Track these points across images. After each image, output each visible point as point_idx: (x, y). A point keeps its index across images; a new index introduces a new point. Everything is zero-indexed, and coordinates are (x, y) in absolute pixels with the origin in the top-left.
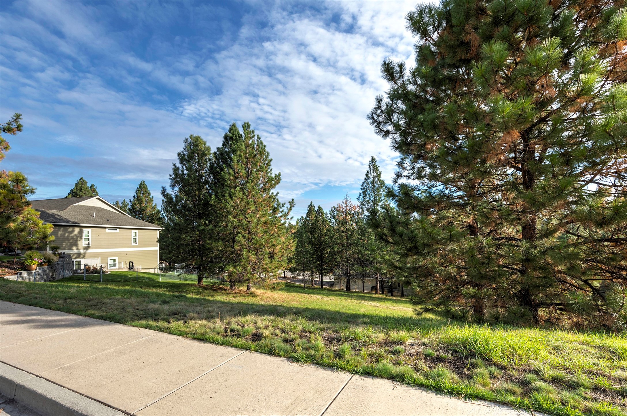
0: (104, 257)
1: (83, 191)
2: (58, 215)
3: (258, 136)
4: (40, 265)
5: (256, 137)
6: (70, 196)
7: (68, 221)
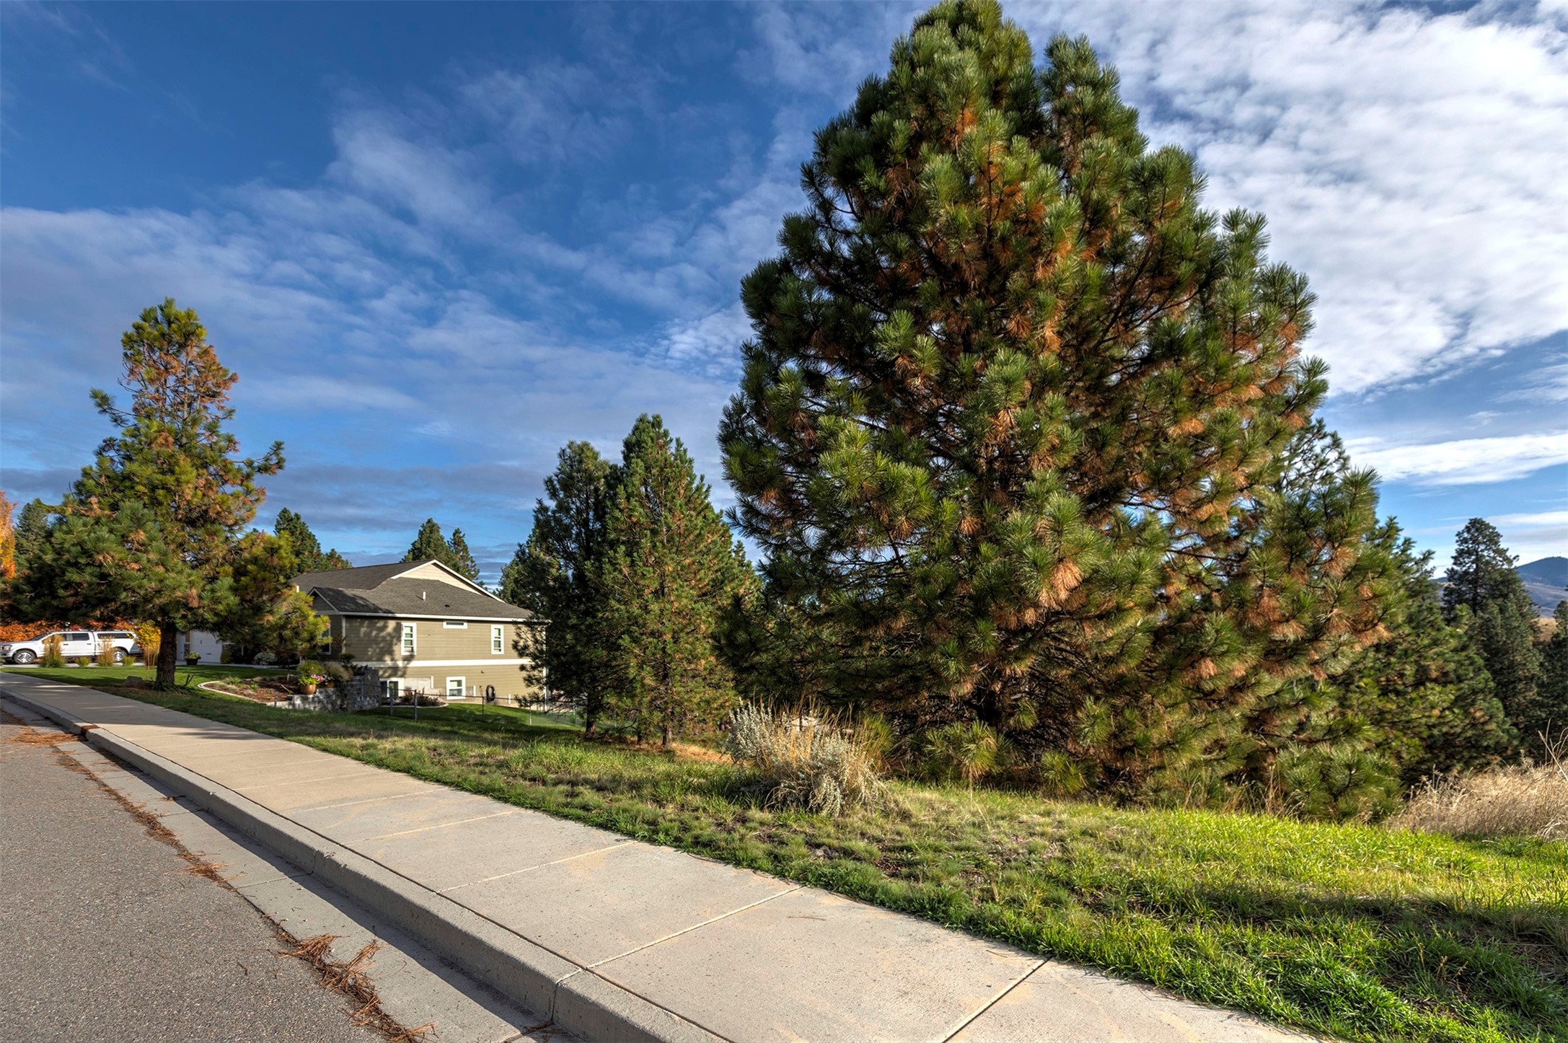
0: (439, 676)
1: (432, 545)
2: (362, 598)
3: (678, 440)
4: (321, 685)
5: (674, 445)
6: (411, 557)
7: (376, 609)
